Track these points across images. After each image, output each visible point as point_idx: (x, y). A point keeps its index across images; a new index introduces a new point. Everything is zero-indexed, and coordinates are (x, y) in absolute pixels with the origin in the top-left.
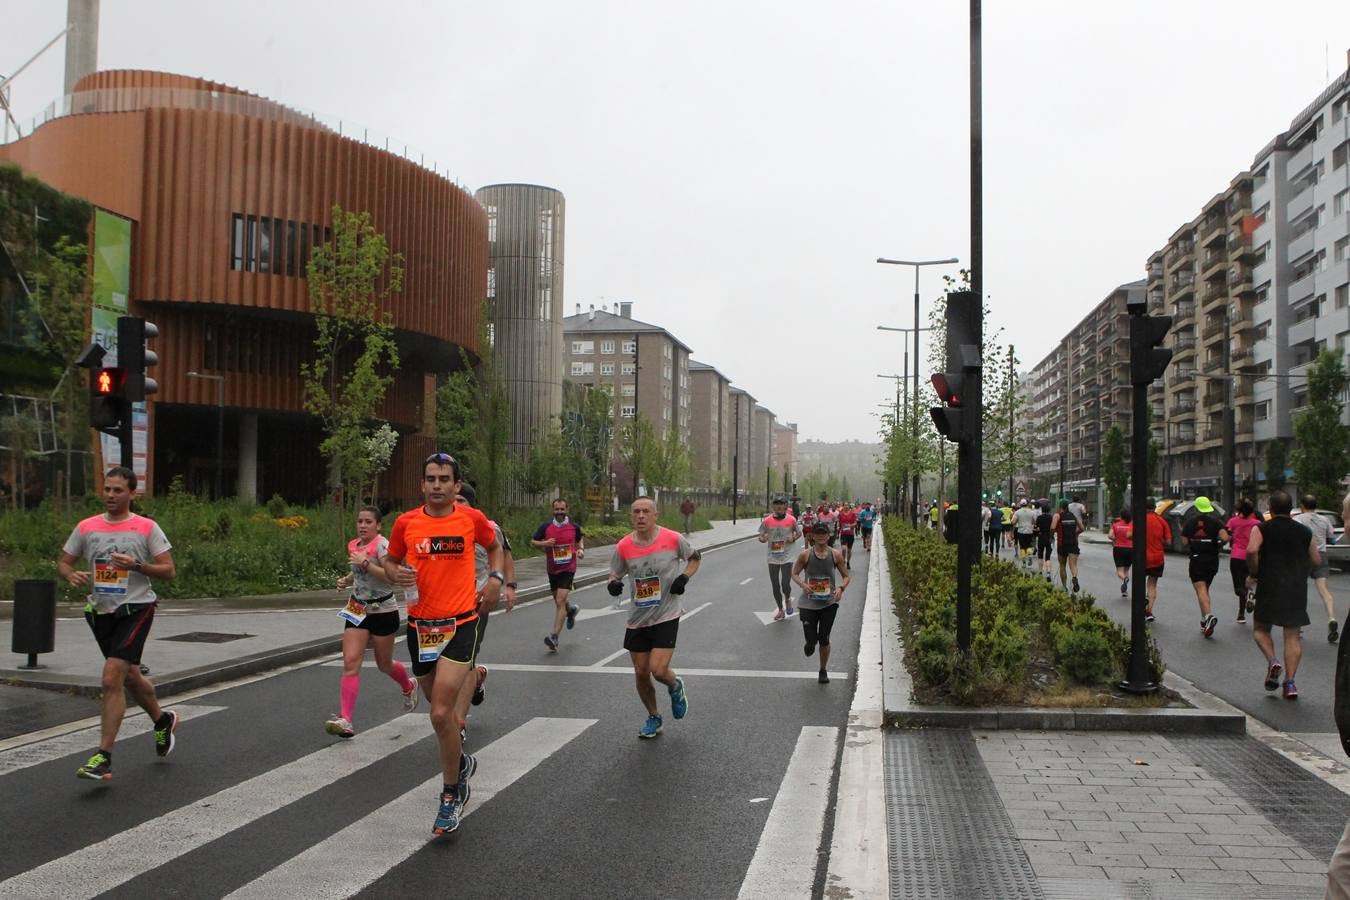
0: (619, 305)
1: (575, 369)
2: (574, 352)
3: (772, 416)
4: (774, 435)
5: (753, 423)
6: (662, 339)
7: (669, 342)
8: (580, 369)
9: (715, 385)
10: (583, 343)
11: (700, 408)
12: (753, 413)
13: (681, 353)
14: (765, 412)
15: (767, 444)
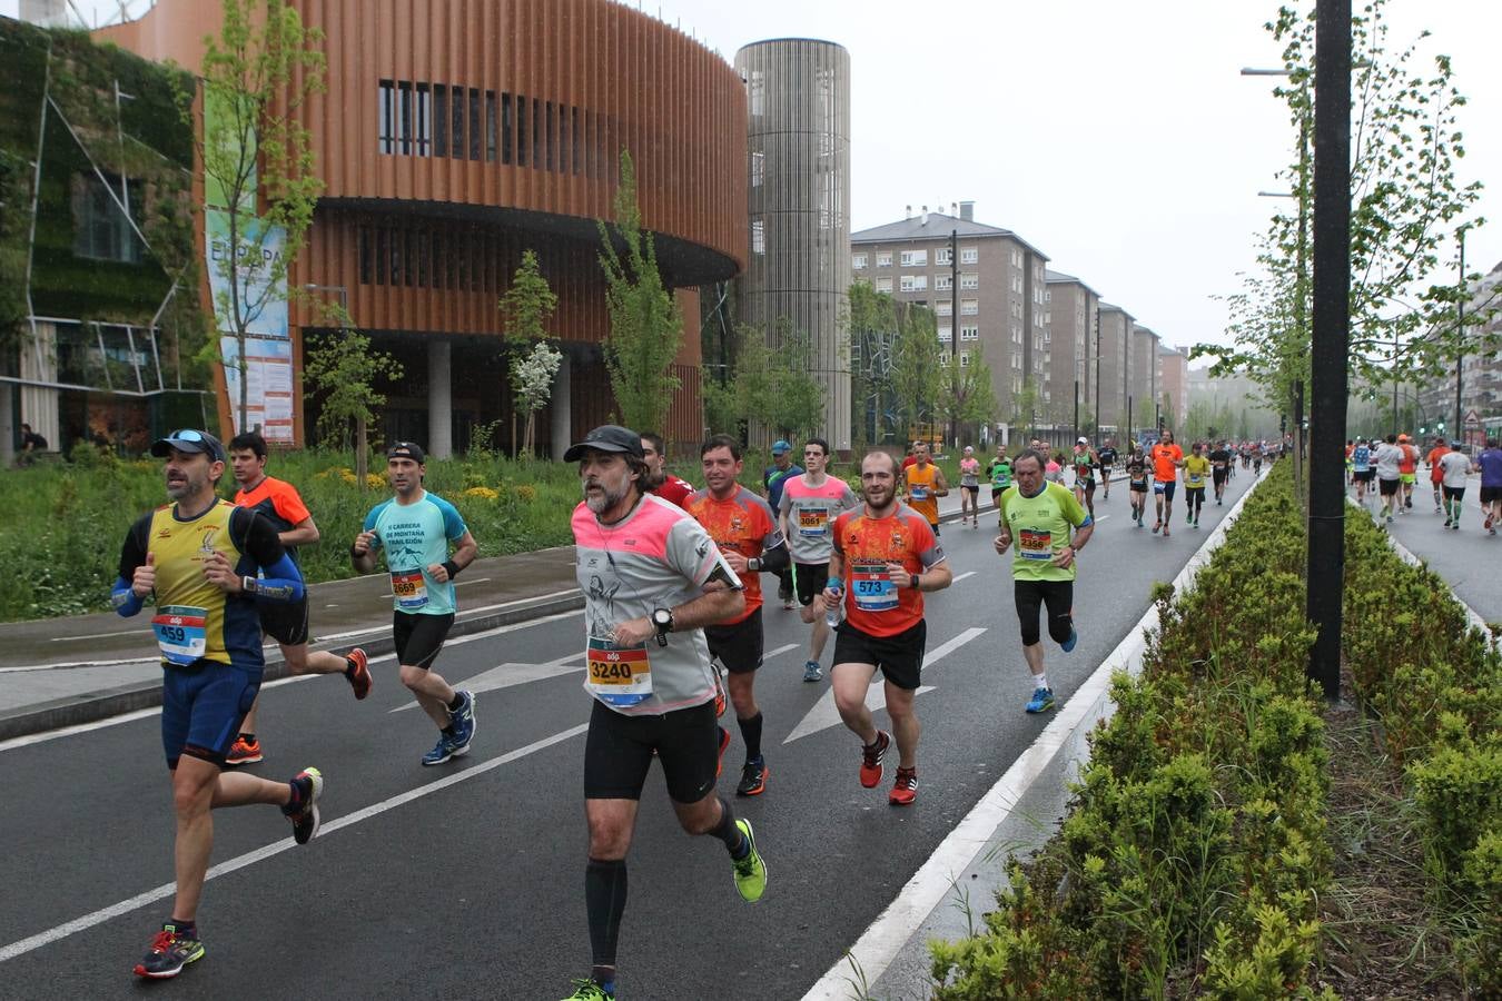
0: (958, 206)
1: (905, 284)
2: (904, 263)
3: (1155, 338)
4: (1158, 360)
5: (1130, 346)
6: (1008, 244)
7: (1019, 248)
8: (910, 285)
9: (1080, 301)
10: (914, 252)
11: (1062, 329)
12: (1131, 334)
13: (1035, 262)
14: (1147, 332)
15: (1149, 371)
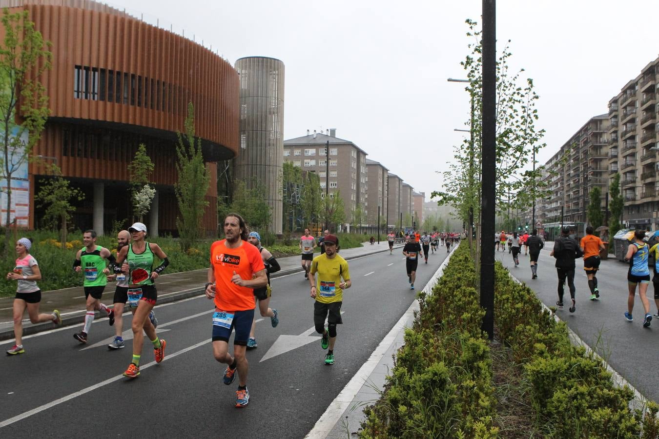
0: (329, 130)
1: (306, 163)
2: (306, 154)
3: (411, 188)
4: (413, 198)
5: (401, 191)
6: (351, 147)
7: (355, 149)
8: (309, 163)
9: (380, 172)
10: (310, 150)
11: (372, 183)
12: (401, 186)
13: (361, 155)
14: (408, 186)
15: (409, 202)
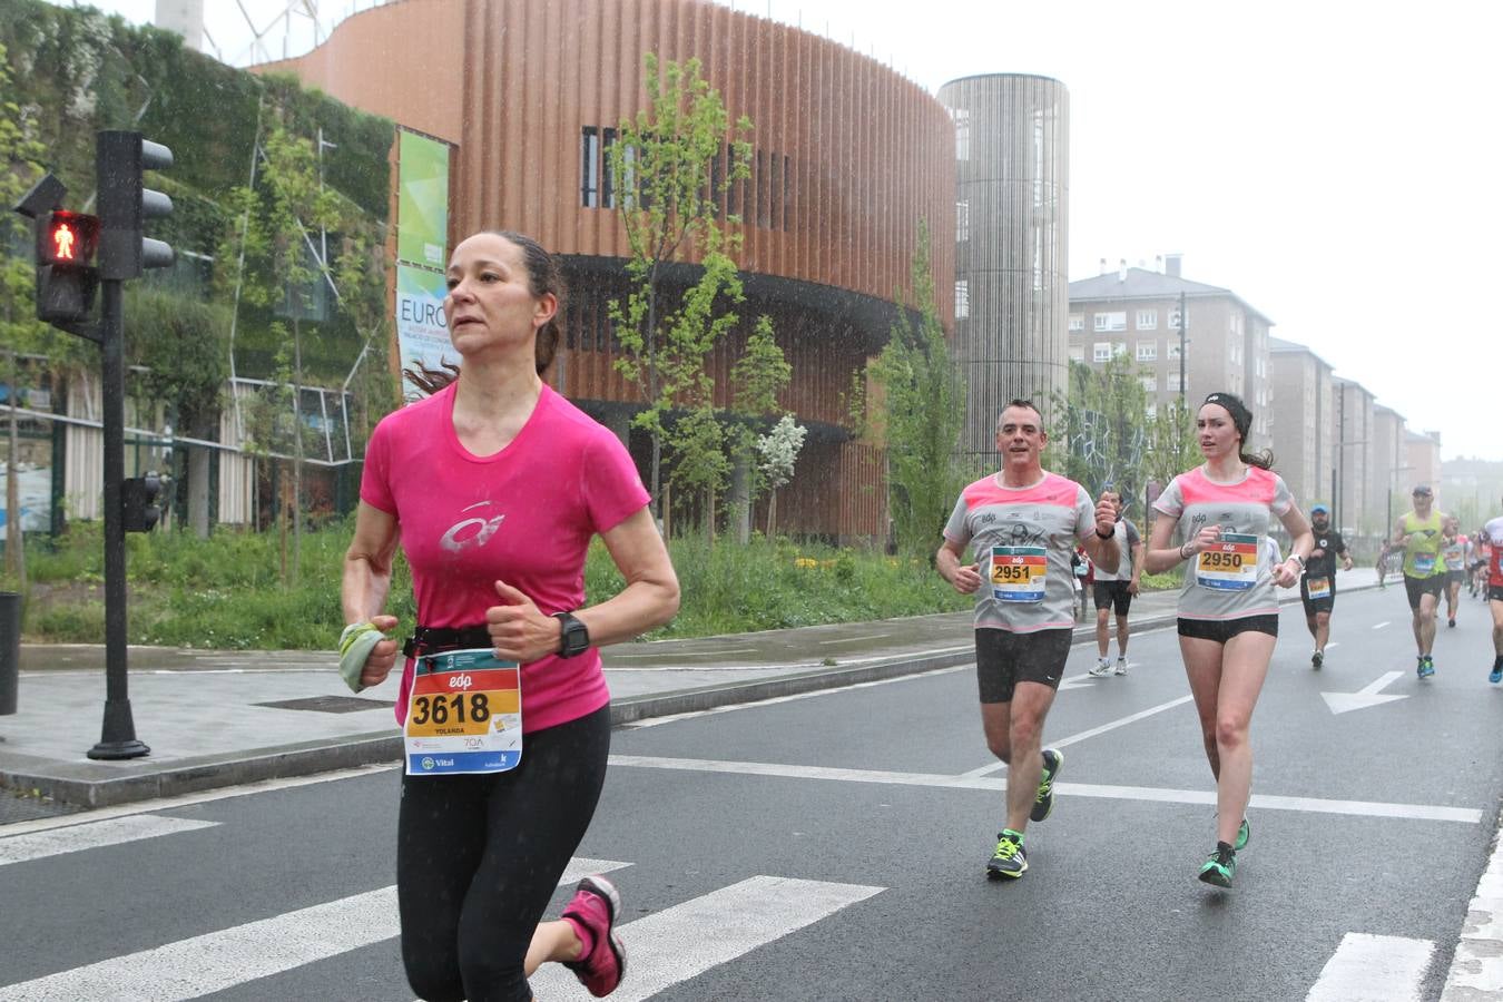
0: (1164, 259)
1: (1099, 353)
2: (1098, 328)
3: (1400, 420)
4: (1404, 448)
5: (1370, 430)
6: (1227, 304)
7: (1239, 310)
8: (1106, 353)
9: (1310, 374)
10: (1110, 315)
11: (1287, 409)
12: (1370, 414)
13: (1257, 326)
14: (1390, 413)
15: (1393, 460)
